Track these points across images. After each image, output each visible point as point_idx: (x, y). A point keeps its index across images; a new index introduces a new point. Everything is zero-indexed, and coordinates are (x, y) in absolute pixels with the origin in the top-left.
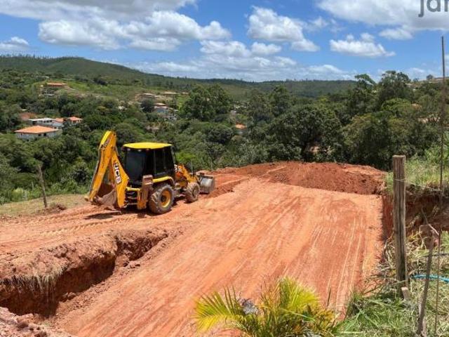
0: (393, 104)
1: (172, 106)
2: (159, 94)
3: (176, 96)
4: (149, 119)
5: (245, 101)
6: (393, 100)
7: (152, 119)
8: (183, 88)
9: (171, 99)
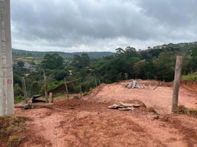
0: (133, 59)
1: (33, 64)
2: (25, 58)
3: (34, 59)
4: (22, 70)
5: (67, 61)
6: (133, 58)
7: (23, 70)
8: (36, 55)
9: (31, 61)
